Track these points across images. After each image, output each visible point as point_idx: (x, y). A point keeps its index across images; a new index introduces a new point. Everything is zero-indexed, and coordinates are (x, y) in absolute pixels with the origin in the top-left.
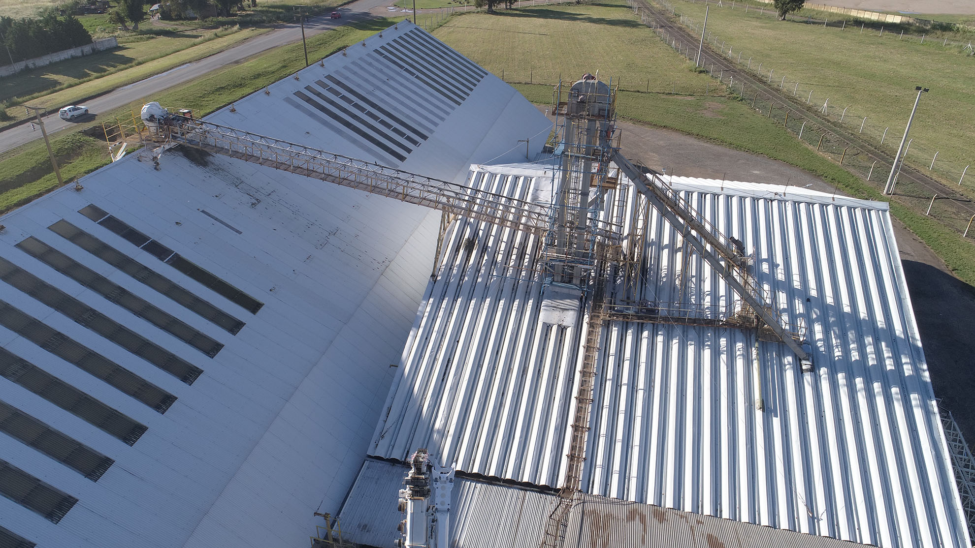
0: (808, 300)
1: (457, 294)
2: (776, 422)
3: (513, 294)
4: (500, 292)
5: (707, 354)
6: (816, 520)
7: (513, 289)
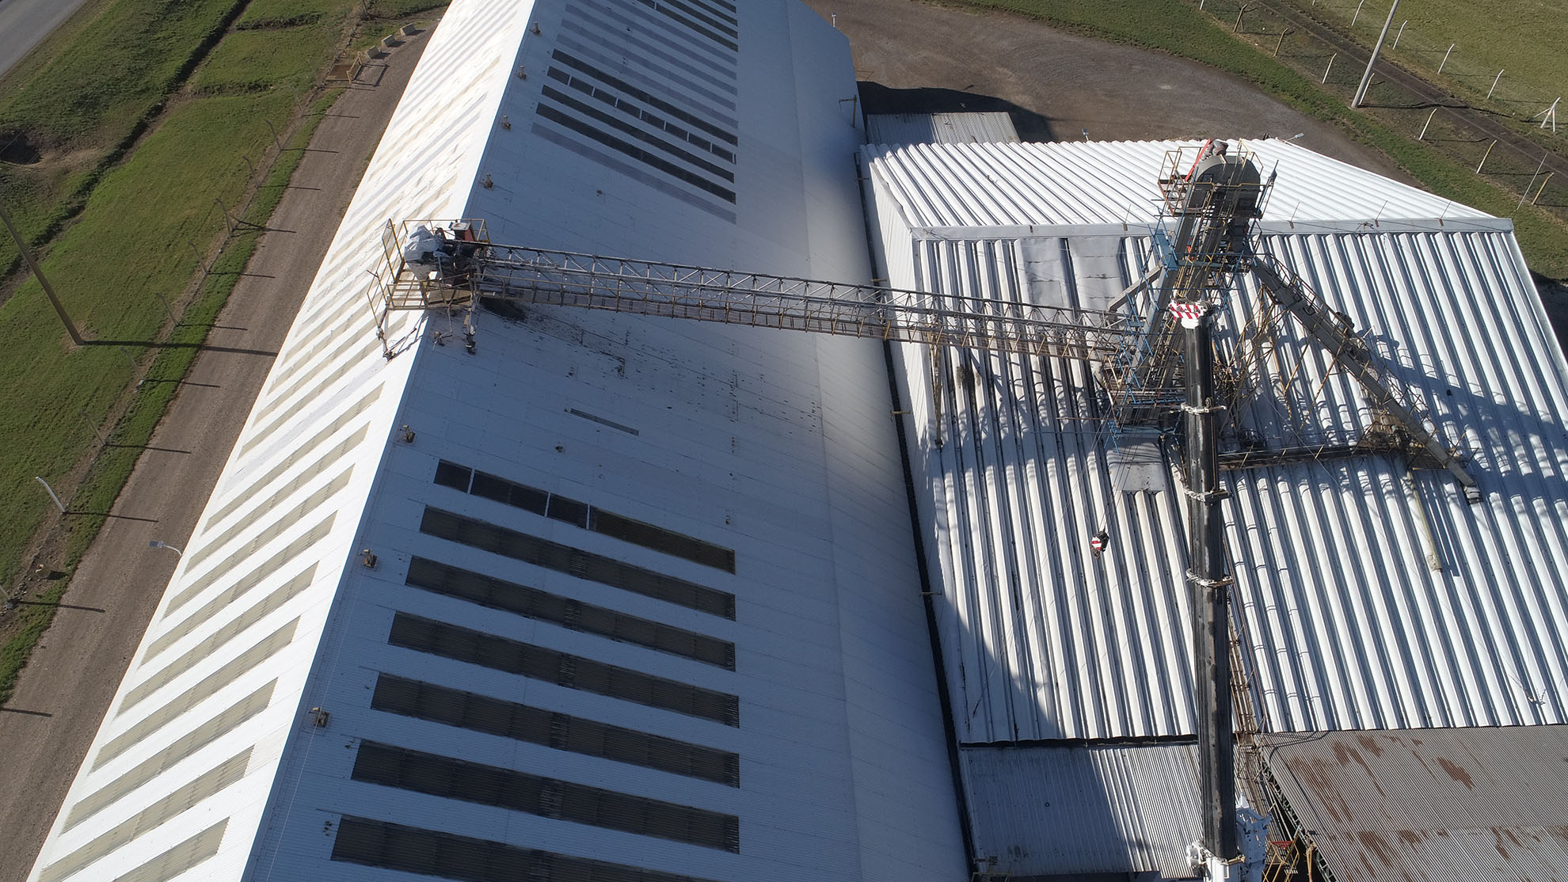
0: (1449, 393)
1: (981, 466)
2: (1458, 582)
3: (1061, 450)
4: (1041, 450)
5: (1348, 498)
6: (1537, 705)
7: (1058, 442)
